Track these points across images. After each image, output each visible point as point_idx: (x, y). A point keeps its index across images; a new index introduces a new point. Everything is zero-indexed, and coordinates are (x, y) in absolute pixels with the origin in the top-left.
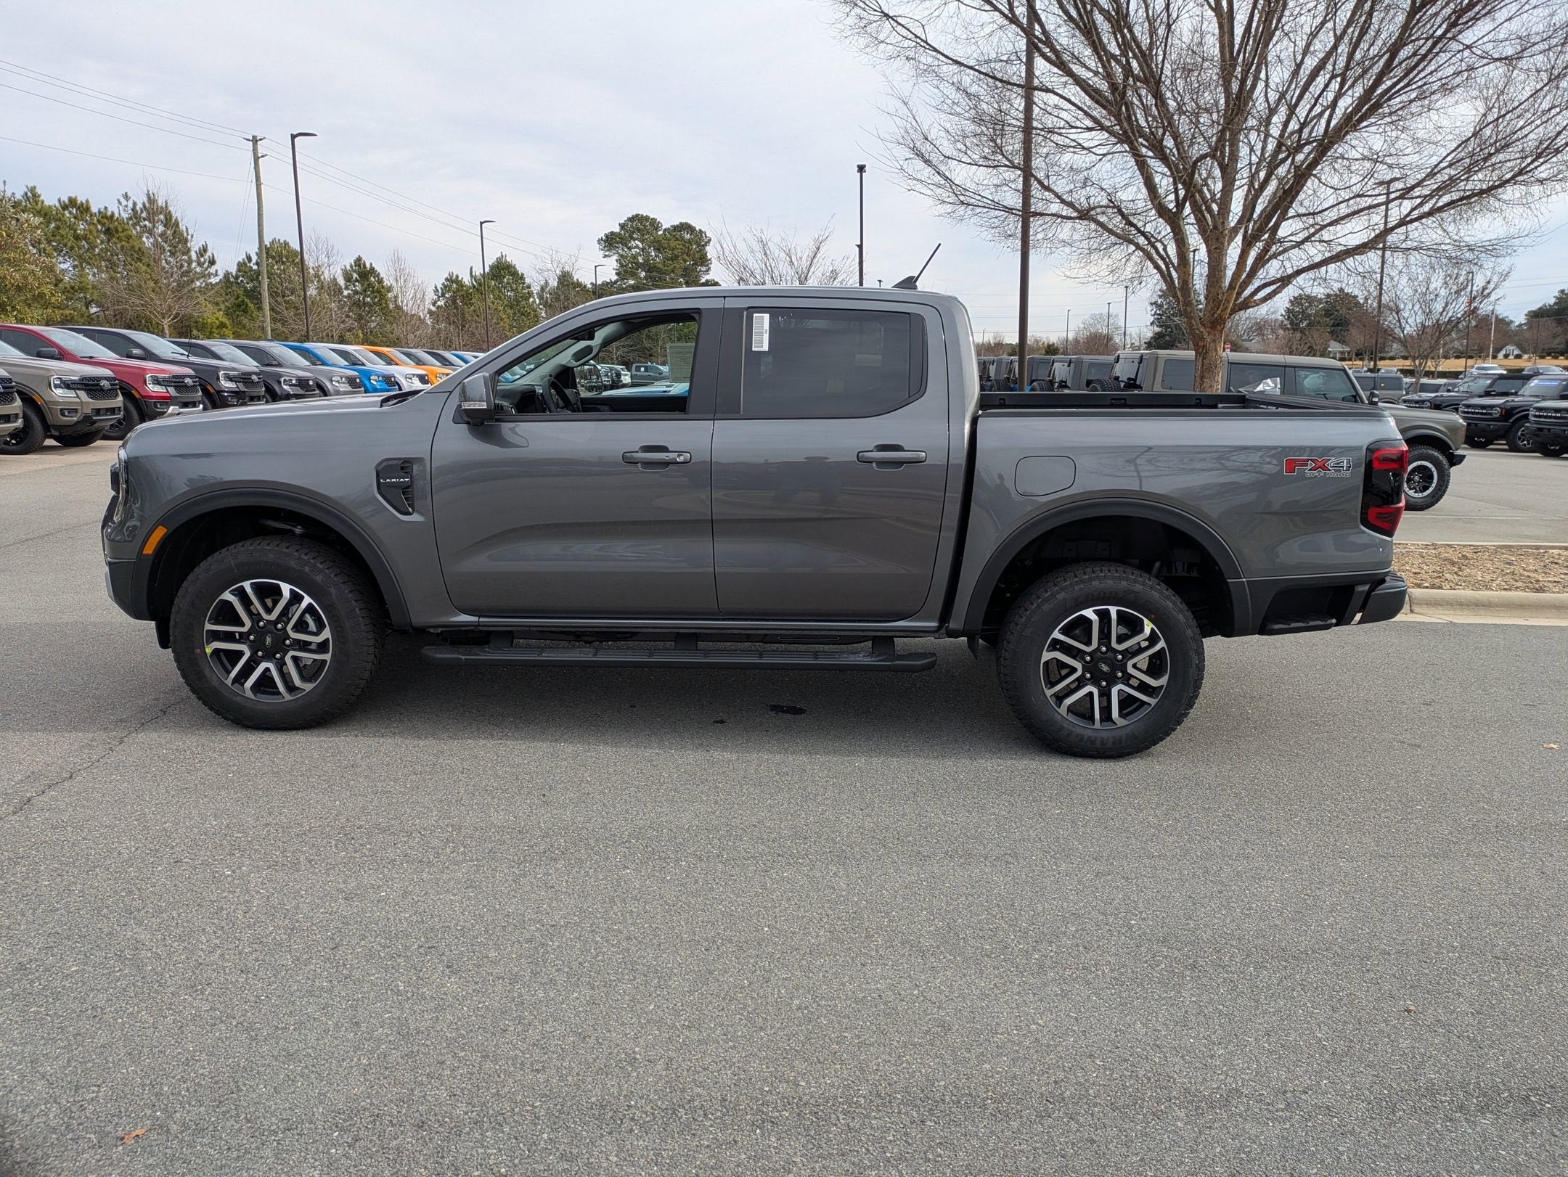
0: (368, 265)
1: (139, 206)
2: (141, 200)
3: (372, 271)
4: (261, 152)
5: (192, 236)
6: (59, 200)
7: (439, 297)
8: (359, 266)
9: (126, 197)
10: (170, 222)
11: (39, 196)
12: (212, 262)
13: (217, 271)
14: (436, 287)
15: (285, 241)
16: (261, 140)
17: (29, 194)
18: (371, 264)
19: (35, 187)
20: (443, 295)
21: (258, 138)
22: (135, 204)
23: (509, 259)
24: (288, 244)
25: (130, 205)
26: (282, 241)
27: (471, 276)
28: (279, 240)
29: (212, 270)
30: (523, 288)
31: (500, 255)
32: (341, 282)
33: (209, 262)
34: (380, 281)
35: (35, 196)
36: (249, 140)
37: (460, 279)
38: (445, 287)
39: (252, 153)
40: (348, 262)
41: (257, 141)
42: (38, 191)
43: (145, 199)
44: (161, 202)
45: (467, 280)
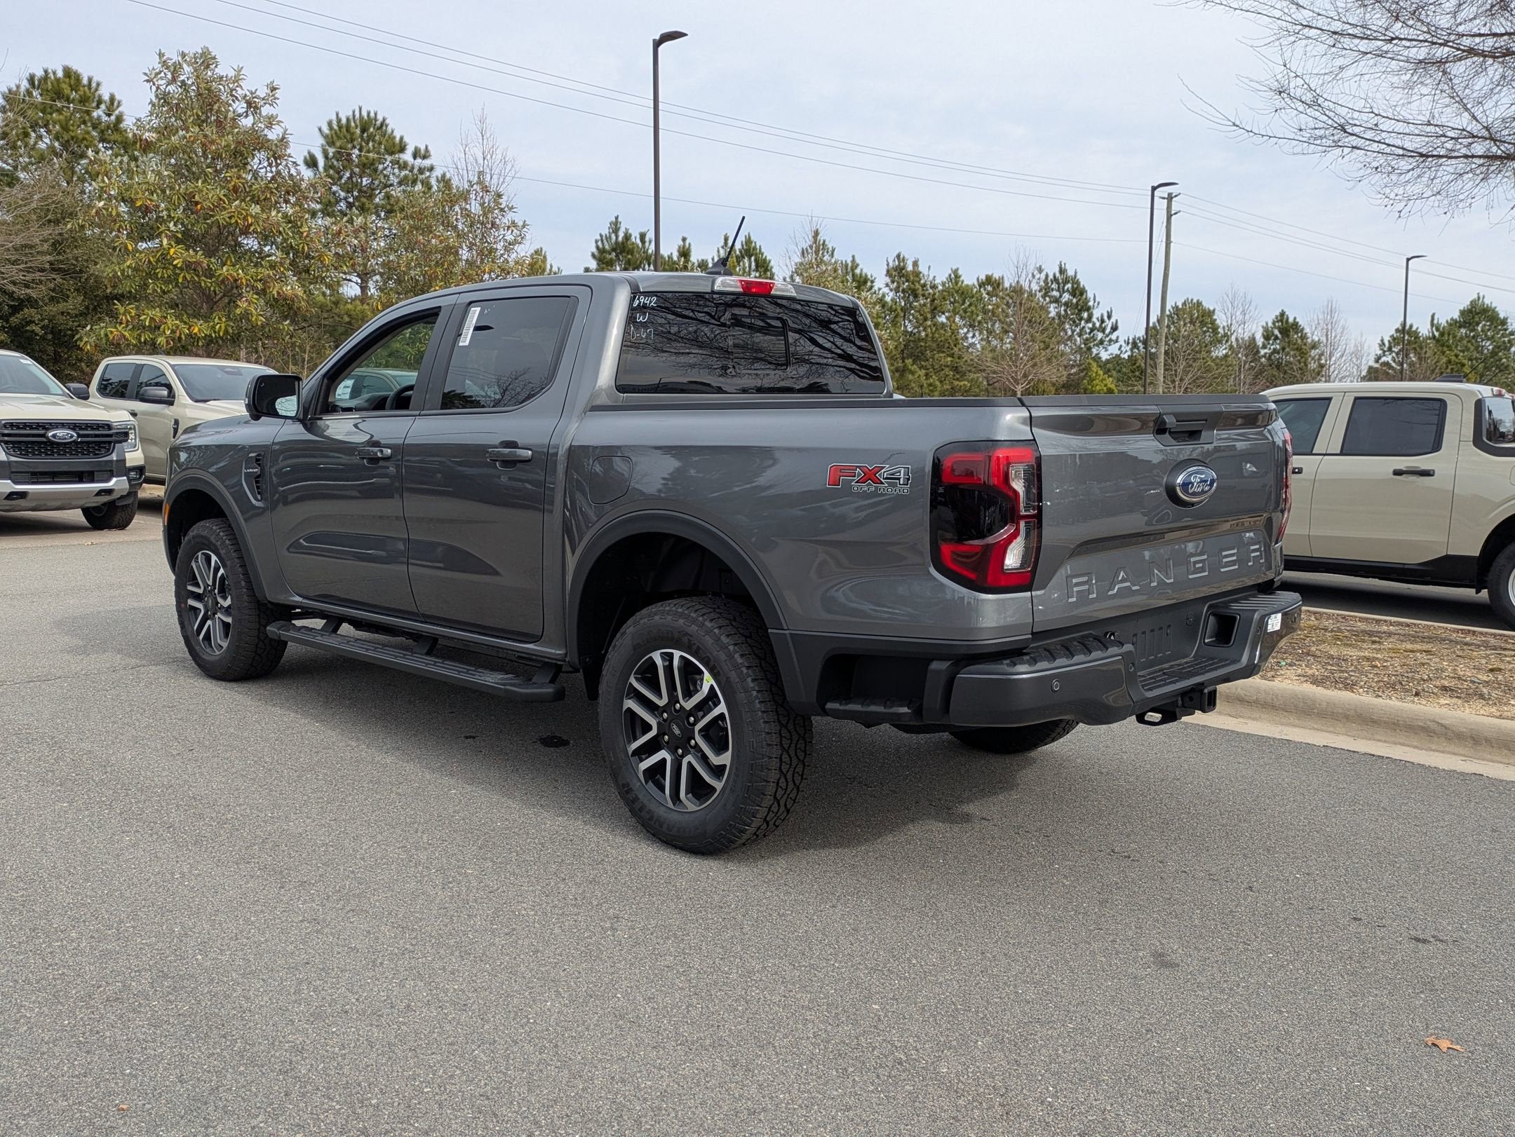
0: (1291, 320)
1: (1051, 277)
2: (1052, 270)
3: (1295, 326)
4: (1174, 209)
5: (1099, 303)
6: (978, 279)
7: (1384, 352)
8: (1281, 321)
9: (1040, 270)
10: (1078, 291)
11: (960, 277)
12: (1114, 328)
13: (1118, 337)
14: (1382, 341)
15: (1198, 301)
16: (1176, 196)
17: (953, 276)
18: (1295, 318)
19: (958, 269)
20: (1390, 349)
21: (1174, 195)
22: (1047, 276)
23: (1487, 301)
24: (1201, 303)
25: (1043, 276)
26: (1195, 301)
27: (1432, 325)
28: (1192, 300)
29: (1114, 337)
30: (1503, 336)
31: (1476, 296)
32: (1260, 341)
33: (1112, 328)
34: (1304, 337)
35: (957, 277)
36: (1164, 198)
37: (1414, 329)
38: (1394, 339)
39: (1165, 212)
40: (1269, 318)
41: (1172, 198)
42: (960, 272)
43: (1057, 270)
44: (1070, 273)
45: (1424, 330)
